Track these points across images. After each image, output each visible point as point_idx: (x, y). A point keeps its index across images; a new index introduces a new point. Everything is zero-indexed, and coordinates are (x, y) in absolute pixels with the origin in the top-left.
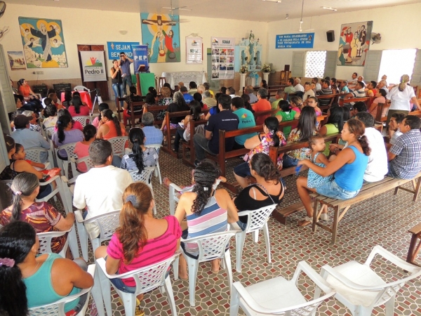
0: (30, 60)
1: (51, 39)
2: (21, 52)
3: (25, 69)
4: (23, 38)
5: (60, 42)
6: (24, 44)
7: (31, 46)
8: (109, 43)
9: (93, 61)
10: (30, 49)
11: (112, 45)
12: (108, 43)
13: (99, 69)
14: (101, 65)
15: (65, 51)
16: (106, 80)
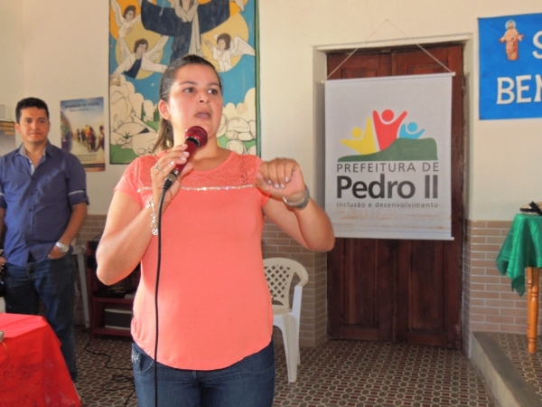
0: (123, 131)
1: (206, 36)
2: (98, 102)
3: (101, 167)
4: (112, 42)
5: (241, 47)
6: (112, 65)
7: (132, 73)
8: (490, 27)
9: (386, 128)
10: (129, 86)
11: (511, 34)
12: (483, 23)
13: (416, 172)
14: (426, 149)
15: (257, 85)
16: (447, 235)
